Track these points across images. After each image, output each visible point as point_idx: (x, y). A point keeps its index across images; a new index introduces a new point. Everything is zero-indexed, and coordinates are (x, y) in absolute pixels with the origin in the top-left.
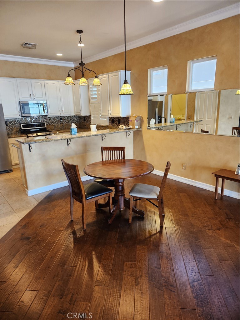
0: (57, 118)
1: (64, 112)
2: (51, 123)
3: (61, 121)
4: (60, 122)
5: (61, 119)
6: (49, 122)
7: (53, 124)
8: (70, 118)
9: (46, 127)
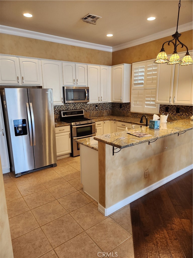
0: (93, 105)
1: (102, 99)
2: (87, 111)
3: (97, 108)
4: (95, 109)
5: (97, 106)
6: (86, 109)
7: (89, 111)
8: (104, 105)
9: (84, 114)
